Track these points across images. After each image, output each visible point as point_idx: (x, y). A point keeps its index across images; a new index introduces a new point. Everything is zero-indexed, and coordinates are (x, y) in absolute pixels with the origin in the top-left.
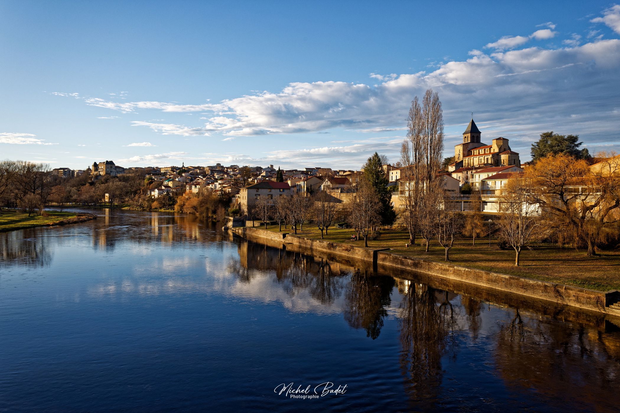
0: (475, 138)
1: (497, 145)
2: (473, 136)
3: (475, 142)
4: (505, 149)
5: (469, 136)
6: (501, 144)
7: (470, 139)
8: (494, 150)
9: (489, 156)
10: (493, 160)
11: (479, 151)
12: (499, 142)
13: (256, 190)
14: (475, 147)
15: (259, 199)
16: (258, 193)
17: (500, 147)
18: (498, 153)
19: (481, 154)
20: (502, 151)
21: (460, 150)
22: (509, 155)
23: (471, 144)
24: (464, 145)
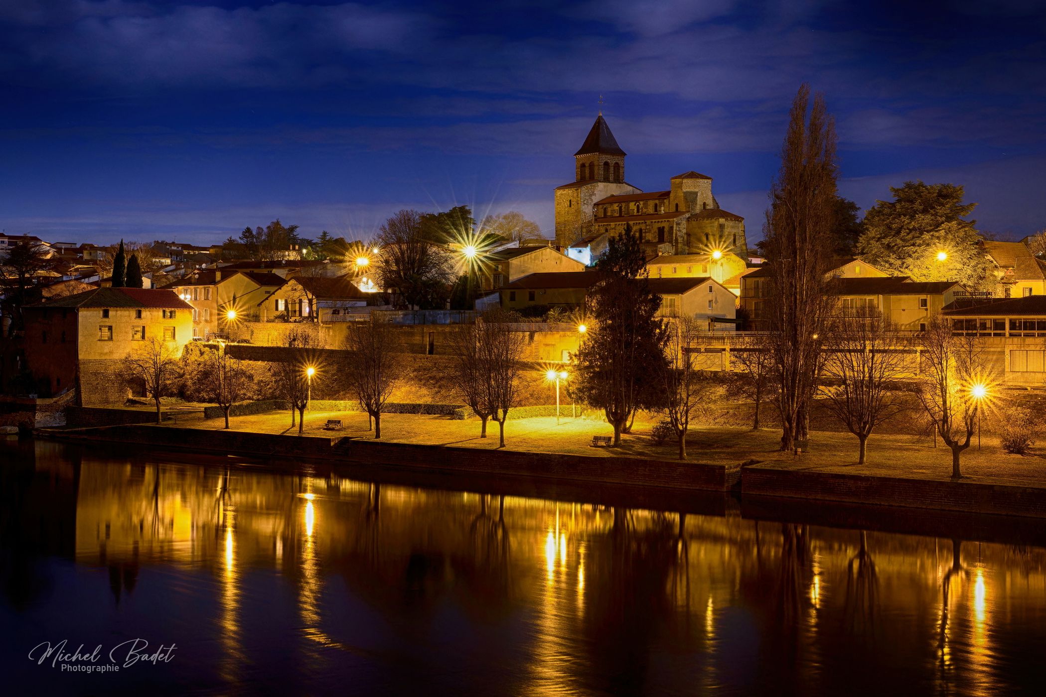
0: (611, 169)
1: (684, 193)
2: (606, 164)
3: (611, 179)
4: (704, 204)
5: (596, 163)
6: (696, 190)
7: (599, 171)
8: (677, 205)
9: (668, 223)
10: (676, 234)
11: (629, 207)
12: (689, 185)
13: (101, 313)
14: (613, 196)
15: (111, 343)
16: (108, 322)
17: (691, 198)
18: (687, 215)
19: (635, 214)
20: (698, 209)
21: (570, 201)
22: (722, 220)
23: (601, 185)
24: (584, 188)
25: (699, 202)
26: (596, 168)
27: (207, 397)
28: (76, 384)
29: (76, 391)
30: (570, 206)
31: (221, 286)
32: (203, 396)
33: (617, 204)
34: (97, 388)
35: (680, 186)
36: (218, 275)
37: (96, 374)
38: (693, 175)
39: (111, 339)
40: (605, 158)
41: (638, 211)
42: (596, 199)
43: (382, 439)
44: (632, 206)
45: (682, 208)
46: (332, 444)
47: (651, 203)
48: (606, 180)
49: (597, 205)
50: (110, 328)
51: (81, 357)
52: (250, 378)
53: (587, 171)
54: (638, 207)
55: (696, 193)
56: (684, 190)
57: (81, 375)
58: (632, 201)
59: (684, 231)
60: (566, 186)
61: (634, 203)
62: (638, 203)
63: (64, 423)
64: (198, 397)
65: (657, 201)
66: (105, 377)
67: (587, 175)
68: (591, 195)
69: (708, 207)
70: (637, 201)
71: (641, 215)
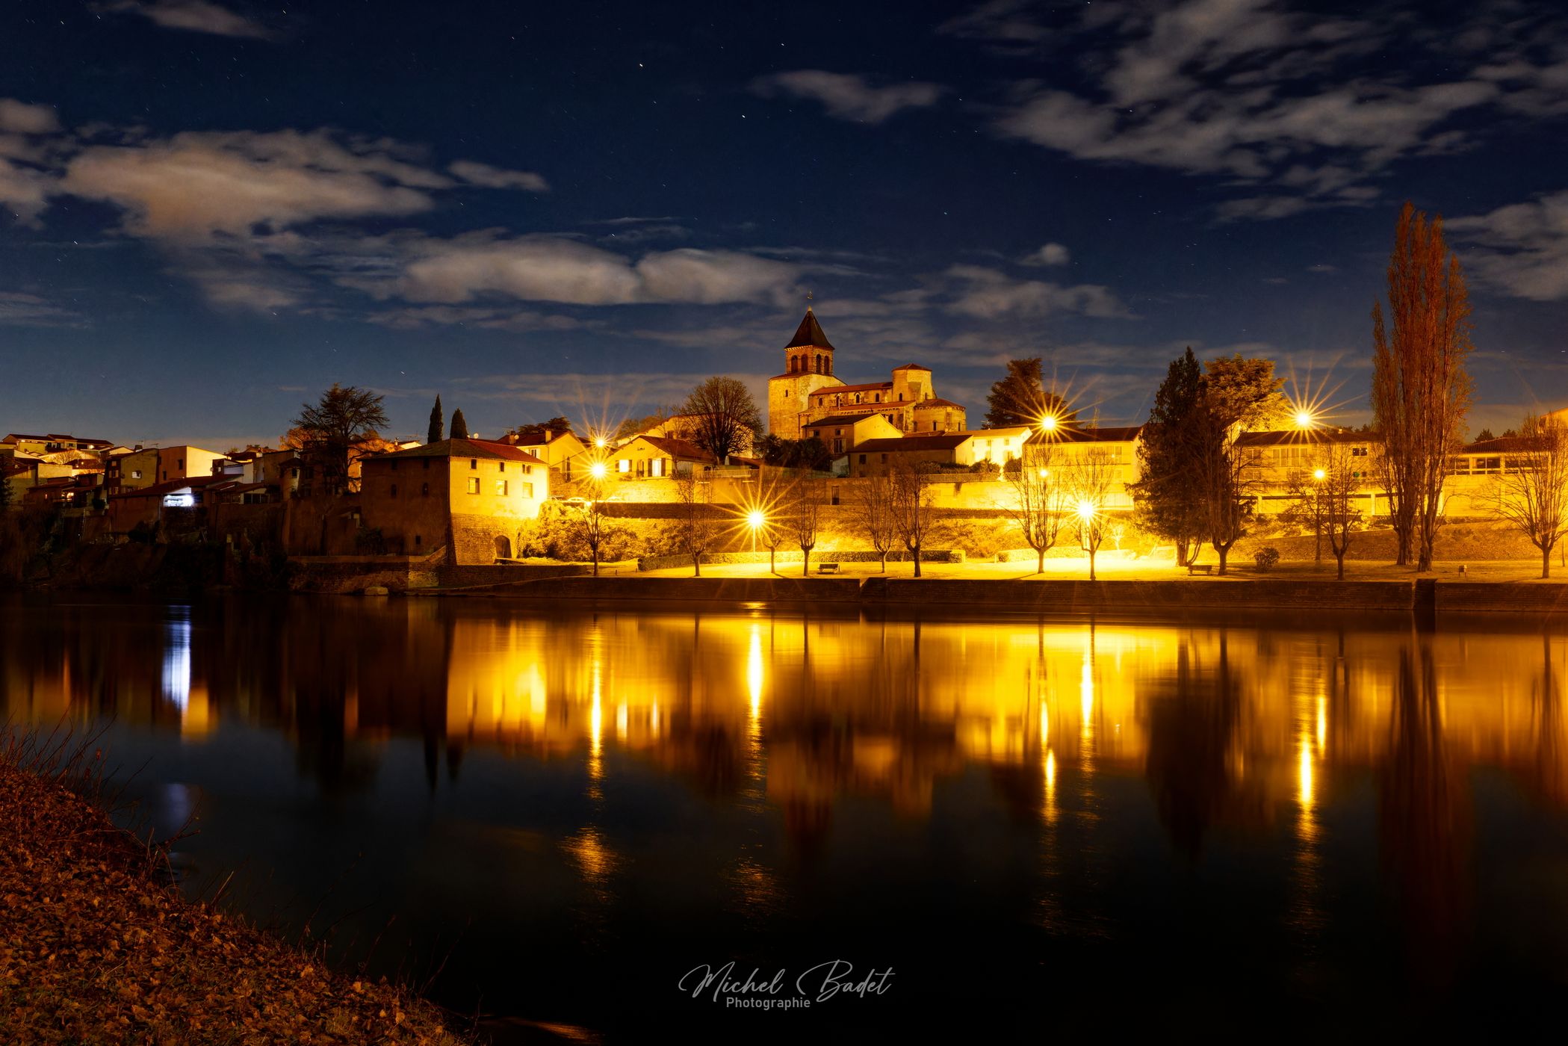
0: (823, 362)
1: (909, 383)
2: (819, 357)
3: (822, 371)
4: (926, 394)
5: (809, 355)
6: (920, 381)
7: (812, 364)
8: (901, 395)
9: (896, 411)
10: (906, 421)
11: (847, 397)
12: (913, 376)
13: (470, 463)
14: (824, 388)
15: (477, 496)
16: (476, 474)
17: (915, 388)
18: (914, 404)
19: (855, 403)
20: (921, 399)
21: (787, 391)
22: (949, 409)
23: (815, 377)
24: (801, 378)
25: (923, 393)
26: (809, 361)
27: (586, 556)
28: (449, 539)
29: (448, 548)
30: (787, 396)
31: (552, 446)
32: (582, 555)
33: (834, 395)
34: (469, 546)
35: (905, 376)
36: (548, 435)
37: (466, 530)
38: (914, 367)
39: (478, 491)
40: (817, 351)
41: (858, 401)
42: (811, 390)
43: (923, 577)
44: (852, 396)
45: (907, 397)
46: (861, 585)
47: (872, 394)
48: (819, 372)
49: (812, 395)
50: (478, 480)
51: (453, 511)
52: (633, 535)
53: (800, 363)
54: (858, 397)
55: (920, 384)
56: (909, 381)
57: (454, 530)
58: (852, 391)
59: (912, 419)
60: (779, 376)
61: (853, 393)
62: (857, 394)
63: (436, 584)
64: (575, 557)
65: (879, 392)
66: (475, 534)
67: (800, 366)
68: (806, 386)
69: (929, 398)
70: (857, 391)
71: (862, 404)
